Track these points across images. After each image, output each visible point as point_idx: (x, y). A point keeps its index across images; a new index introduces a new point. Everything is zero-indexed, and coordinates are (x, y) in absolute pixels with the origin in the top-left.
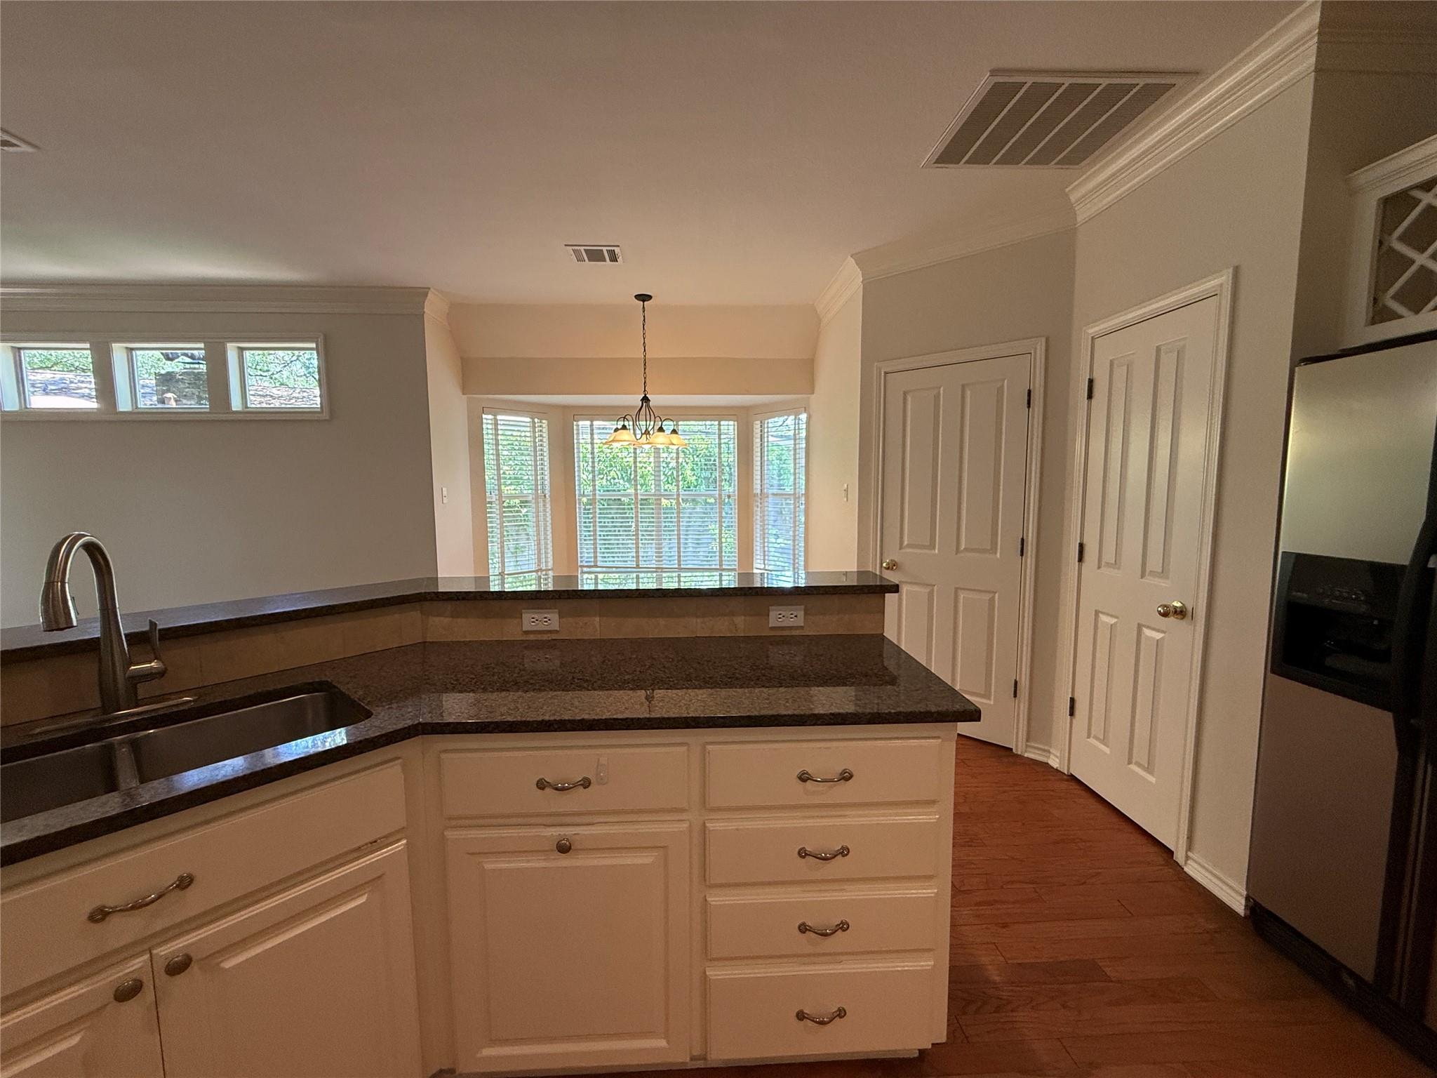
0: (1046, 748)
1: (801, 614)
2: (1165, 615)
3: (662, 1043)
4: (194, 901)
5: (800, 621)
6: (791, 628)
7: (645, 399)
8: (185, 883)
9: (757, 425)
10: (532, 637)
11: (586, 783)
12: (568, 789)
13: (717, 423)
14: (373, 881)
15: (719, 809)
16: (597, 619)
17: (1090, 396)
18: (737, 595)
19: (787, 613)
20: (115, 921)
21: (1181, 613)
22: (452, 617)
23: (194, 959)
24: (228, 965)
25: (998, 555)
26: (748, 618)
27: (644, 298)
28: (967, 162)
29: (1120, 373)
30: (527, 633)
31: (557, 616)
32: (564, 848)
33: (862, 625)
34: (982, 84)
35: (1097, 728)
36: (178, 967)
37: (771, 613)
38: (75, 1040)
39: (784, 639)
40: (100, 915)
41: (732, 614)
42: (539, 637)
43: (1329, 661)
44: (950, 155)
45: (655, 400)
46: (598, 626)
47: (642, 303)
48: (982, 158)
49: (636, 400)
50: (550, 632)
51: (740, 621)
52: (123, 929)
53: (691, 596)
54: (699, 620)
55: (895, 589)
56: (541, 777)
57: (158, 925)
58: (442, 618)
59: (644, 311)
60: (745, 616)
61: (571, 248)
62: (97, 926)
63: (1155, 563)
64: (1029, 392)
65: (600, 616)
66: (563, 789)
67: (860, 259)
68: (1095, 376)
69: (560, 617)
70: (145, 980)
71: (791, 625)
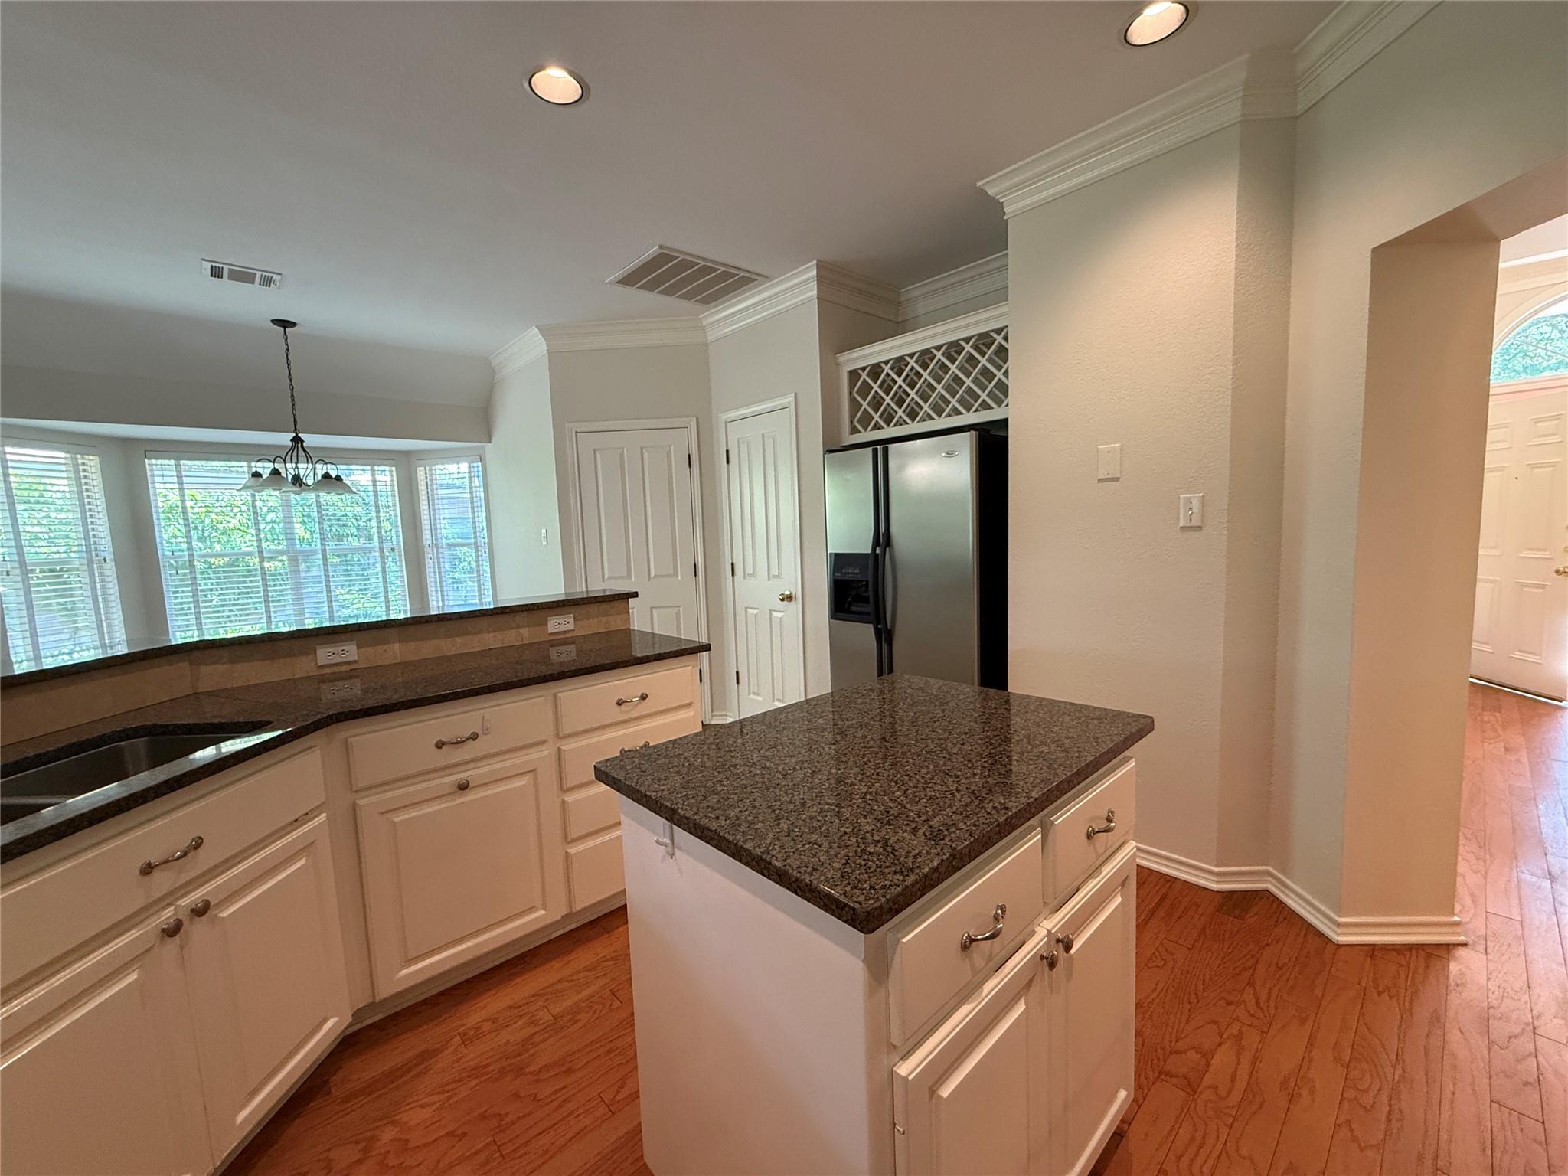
0: (723, 713)
1: (572, 621)
2: (782, 600)
3: (542, 912)
4: (205, 859)
5: (571, 626)
6: (565, 632)
7: (297, 440)
8: (198, 843)
9: (420, 471)
10: (328, 671)
11: (474, 737)
12: (463, 741)
13: (369, 467)
14: (306, 848)
15: (569, 736)
16: (397, 645)
17: (728, 462)
18: (522, 611)
19: (561, 621)
20: (157, 875)
21: (790, 598)
22: (232, 663)
23: (212, 904)
24: (224, 914)
25: (679, 578)
26: (531, 629)
27: (285, 324)
28: (638, 288)
29: (744, 448)
30: (322, 667)
31: (355, 647)
32: (463, 787)
33: (615, 623)
34: (654, 250)
35: (754, 688)
36: (201, 911)
37: (549, 623)
38: (134, 976)
39: (561, 641)
40: (148, 869)
41: (518, 627)
42: (336, 669)
43: (854, 608)
44: (629, 281)
45: (309, 440)
46: (398, 652)
47: (282, 329)
48: (650, 287)
49: (285, 439)
50: (349, 663)
51: (524, 631)
52: (163, 881)
53: (485, 615)
54: (491, 635)
55: (635, 595)
56: (438, 739)
57: (184, 878)
58: (218, 666)
59: (286, 339)
60: (528, 626)
61: (209, 264)
62: (147, 878)
63: (774, 572)
64: (689, 456)
65: (399, 642)
66: (457, 743)
67: (545, 331)
68: (729, 448)
69: (359, 647)
70: (184, 919)
71: (564, 629)
